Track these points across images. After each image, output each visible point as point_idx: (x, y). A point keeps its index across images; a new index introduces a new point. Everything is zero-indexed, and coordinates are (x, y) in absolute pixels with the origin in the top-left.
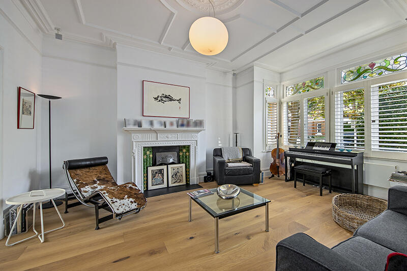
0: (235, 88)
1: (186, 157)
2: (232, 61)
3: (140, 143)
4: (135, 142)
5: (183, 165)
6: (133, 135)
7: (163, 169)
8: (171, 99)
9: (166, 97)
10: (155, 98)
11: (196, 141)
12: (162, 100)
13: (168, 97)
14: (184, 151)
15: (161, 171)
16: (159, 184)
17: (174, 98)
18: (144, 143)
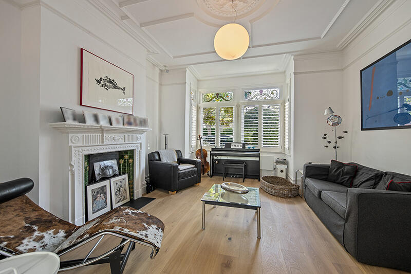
0: (161, 85)
1: (129, 165)
2: (174, 57)
3: (80, 149)
4: (74, 147)
5: (126, 176)
6: (70, 135)
7: (106, 186)
8: (115, 87)
9: (110, 82)
10: (98, 81)
11: (141, 143)
12: (106, 85)
13: (112, 83)
14: (126, 157)
15: (103, 189)
16: (102, 209)
17: (119, 85)
18: (85, 149)
